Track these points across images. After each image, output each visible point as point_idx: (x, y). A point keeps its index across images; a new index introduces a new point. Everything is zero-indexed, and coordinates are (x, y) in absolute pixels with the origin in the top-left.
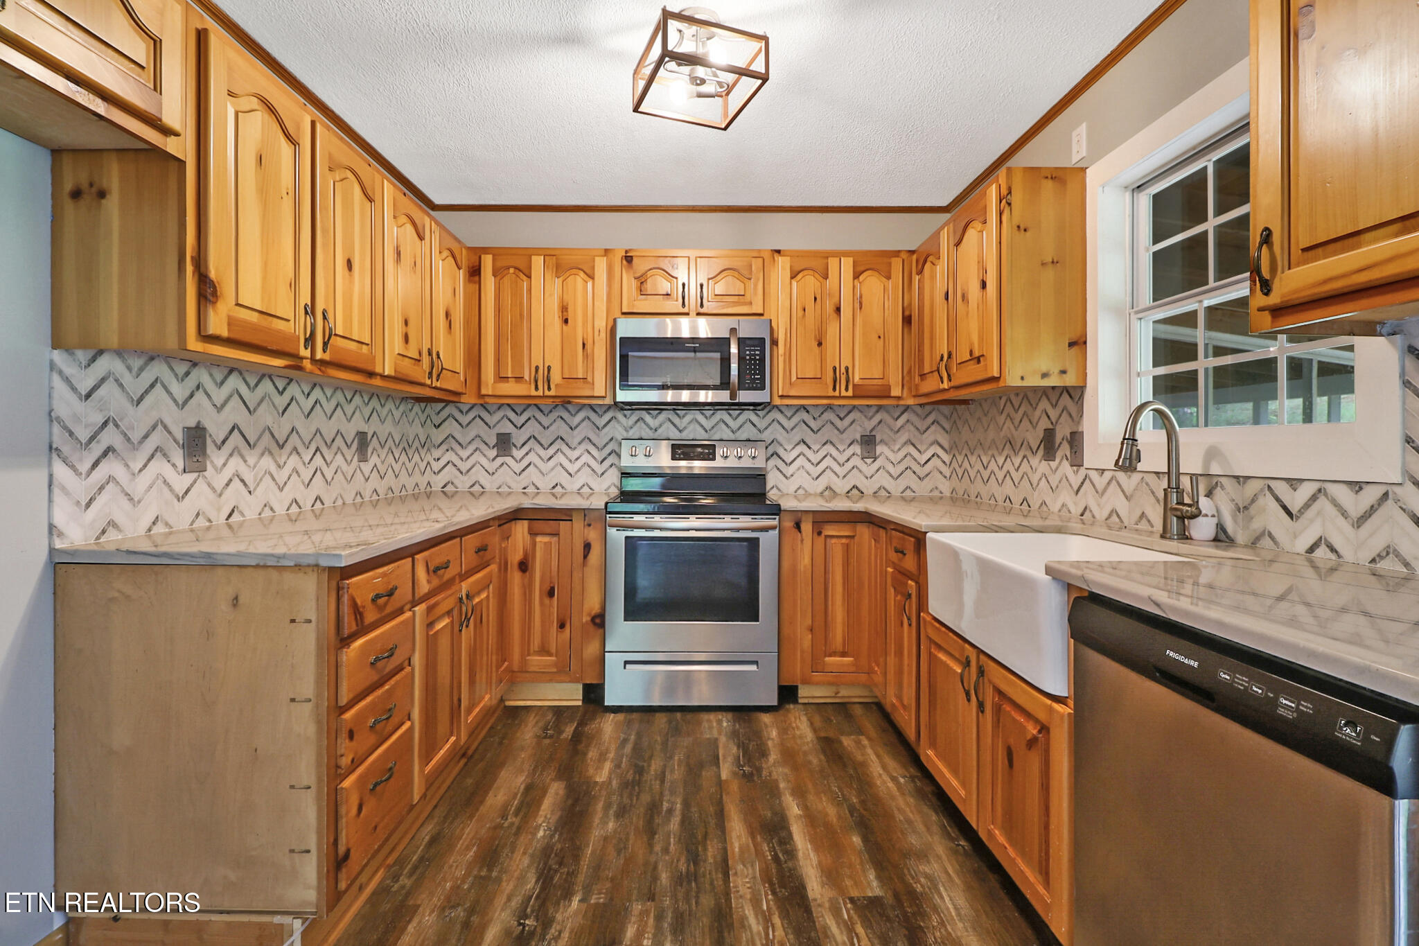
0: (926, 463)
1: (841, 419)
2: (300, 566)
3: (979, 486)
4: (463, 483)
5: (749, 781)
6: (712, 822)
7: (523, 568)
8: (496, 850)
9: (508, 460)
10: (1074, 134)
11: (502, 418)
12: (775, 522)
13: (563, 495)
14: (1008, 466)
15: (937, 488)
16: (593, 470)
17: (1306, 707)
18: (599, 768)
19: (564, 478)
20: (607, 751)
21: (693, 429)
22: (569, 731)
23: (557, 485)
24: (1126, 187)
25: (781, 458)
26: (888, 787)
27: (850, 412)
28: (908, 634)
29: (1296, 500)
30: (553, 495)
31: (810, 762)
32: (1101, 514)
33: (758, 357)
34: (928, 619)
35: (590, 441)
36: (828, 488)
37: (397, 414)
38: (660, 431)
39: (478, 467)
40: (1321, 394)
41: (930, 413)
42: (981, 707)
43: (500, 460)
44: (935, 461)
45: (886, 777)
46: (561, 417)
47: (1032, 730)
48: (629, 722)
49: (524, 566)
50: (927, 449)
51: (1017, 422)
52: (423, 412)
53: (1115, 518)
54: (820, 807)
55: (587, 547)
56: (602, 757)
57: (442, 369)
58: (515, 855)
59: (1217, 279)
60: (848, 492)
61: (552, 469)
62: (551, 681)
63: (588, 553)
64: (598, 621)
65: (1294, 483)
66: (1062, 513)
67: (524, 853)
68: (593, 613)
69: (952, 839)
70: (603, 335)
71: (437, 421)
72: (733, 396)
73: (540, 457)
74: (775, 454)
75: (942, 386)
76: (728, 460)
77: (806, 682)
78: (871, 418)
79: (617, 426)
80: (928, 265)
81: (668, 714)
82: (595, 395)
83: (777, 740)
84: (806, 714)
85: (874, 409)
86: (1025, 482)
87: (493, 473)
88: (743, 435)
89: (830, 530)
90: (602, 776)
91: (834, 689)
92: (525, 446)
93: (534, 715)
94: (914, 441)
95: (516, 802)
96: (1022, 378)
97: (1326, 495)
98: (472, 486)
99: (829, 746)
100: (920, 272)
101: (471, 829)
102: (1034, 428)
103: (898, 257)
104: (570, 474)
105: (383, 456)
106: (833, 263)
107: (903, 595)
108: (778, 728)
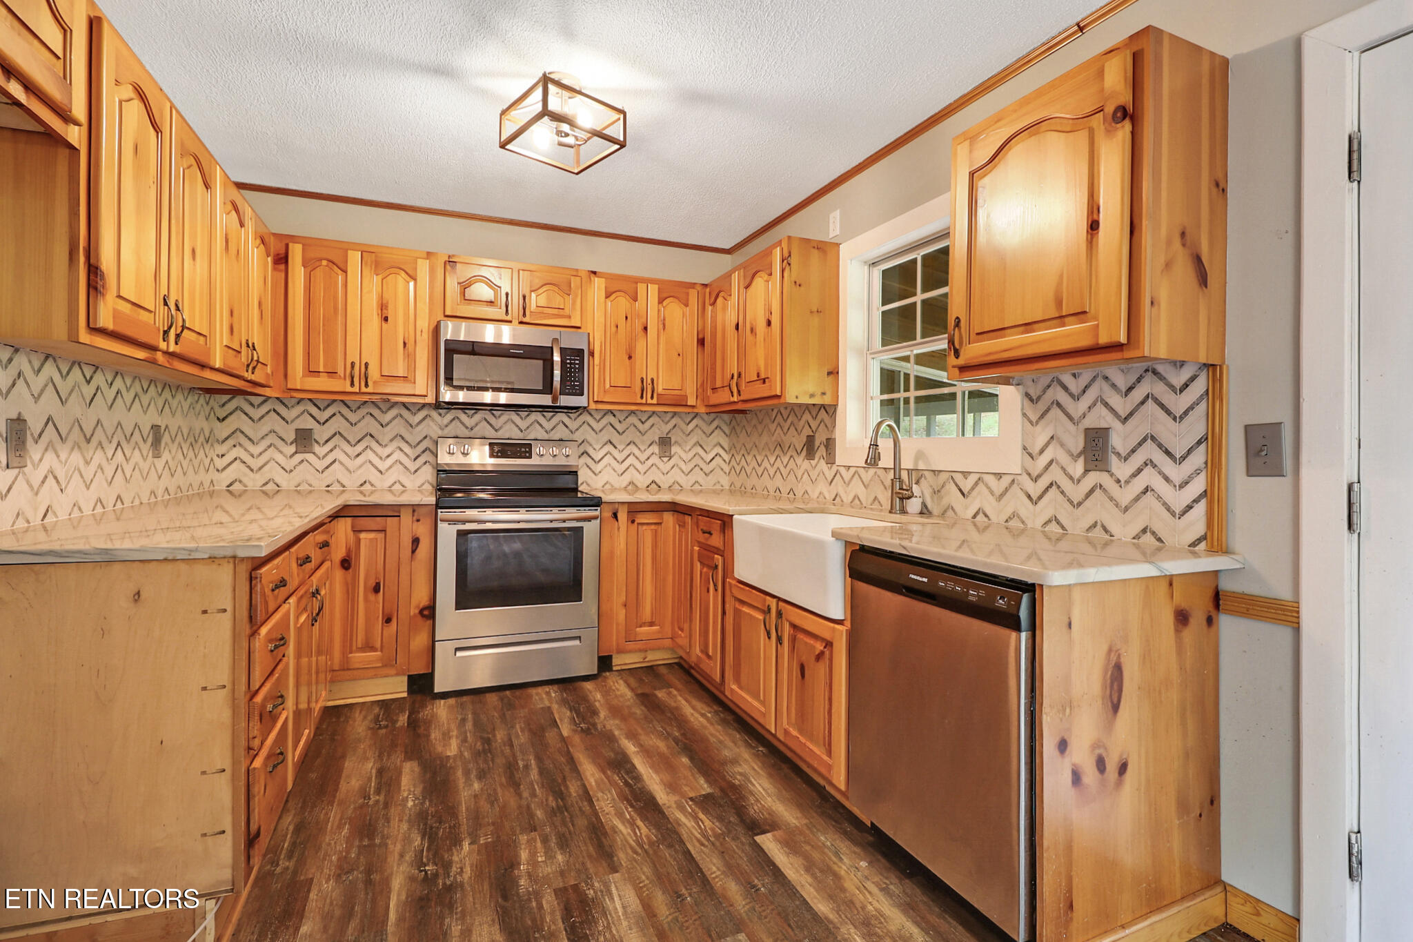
0: (711, 461)
1: (643, 423)
2: (215, 558)
3: (754, 480)
4: (254, 481)
5: (588, 734)
6: (567, 769)
7: (346, 565)
8: (370, 823)
9: (309, 457)
10: (831, 216)
11: (302, 413)
12: (597, 513)
13: (372, 492)
14: (778, 462)
15: (719, 482)
16: (405, 467)
17: (982, 593)
18: (446, 746)
19: (373, 476)
20: (449, 730)
21: (511, 429)
22: (403, 720)
23: (365, 482)
24: (865, 262)
25: (590, 457)
26: (699, 722)
27: (649, 417)
28: (713, 599)
29: (966, 485)
30: (361, 492)
31: (635, 713)
32: (847, 499)
33: (577, 366)
34: (734, 582)
35: (403, 438)
36: (631, 483)
37: (186, 405)
38: (476, 429)
39: (272, 463)
40: (969, 412)
41: (714, 420)
42: (779, 640)
43: (299, 457)
44: (718, 460)
45: (697, 715)
46: (371, 414)
47: (819, 647)
48: (461, 704)
49: (346, 564)
50: (712, 449)
51: (785, 430)
52: (207, 403)
53: (857, 501)
54: (651, 742)
55: (416, 542)
56: (446, 736)
57: (258, 361)
58: (392, 824)
59: (923, 336)
60: (648, 487)
61: (361, 466)
62: (375, 676)
63: (416, 549)
64: (426, 613)
65: (966, 474)
66: (820, 499)
67: (401, 821)
68: (421, 606)
69: (753, 748)
70: (425, 335)
71: (222, 414)
72: (555, 399)
73: (346, 454)
74: (585, 453)
75: (732, 399)
76: (543, 458)
77: (620, 651)
78: (667, 423)
79: (431, 424)
80: (720, 300)
81: (498, 693)
82: (417, 393)
83: (602, 701)
84: (622, 678)
85: (670, 415)
86: (792, 477)
87: (291, 471)
88: (556, 435)
89: (641, 519)
90: (452, 749)
91: (642, 655)
92: (329, 443)
93: (358, 712)
94: (701, 443)
95: (373, 784)
96: (797, 397)
97: (983, 482)
98: (264, 485)
99: (646, 699)
100: (713, 304)
101: (336, 813)
102: (799, 434)
103: (694, 288)
104: (381, 472)
105: (173, 451)
106: (641, 287)
107: (709, 567)
108: (600, 692)
